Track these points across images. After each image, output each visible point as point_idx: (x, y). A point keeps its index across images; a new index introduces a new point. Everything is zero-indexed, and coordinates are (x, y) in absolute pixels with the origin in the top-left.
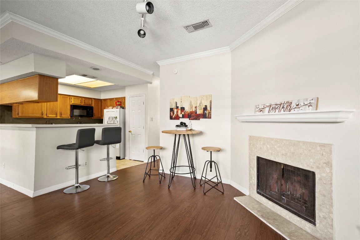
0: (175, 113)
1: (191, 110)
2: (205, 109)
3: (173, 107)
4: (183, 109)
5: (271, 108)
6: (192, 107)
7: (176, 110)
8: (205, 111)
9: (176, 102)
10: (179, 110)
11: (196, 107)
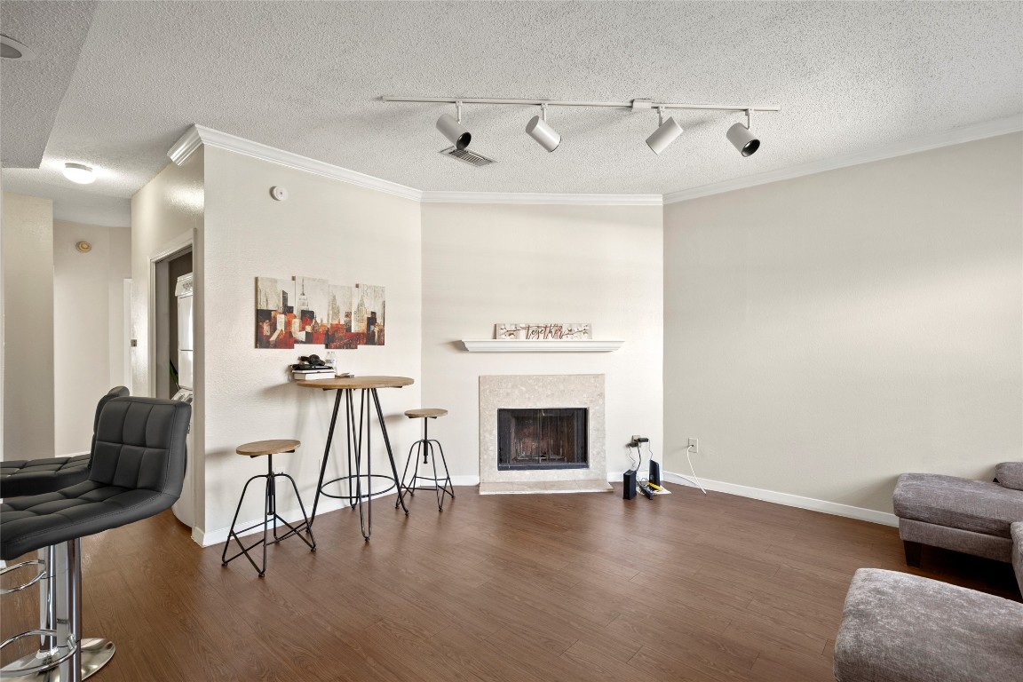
0: (280, 326)
1: (336, 322)
2: (372, 320)
3: (270, 308)
4: (307, 316)
5: (530, 331)
6: (336, 313)
7: (283, 316)
8: (372, 327)
9: (284, 293)
10: (295, 317)
11: (348, 315)
